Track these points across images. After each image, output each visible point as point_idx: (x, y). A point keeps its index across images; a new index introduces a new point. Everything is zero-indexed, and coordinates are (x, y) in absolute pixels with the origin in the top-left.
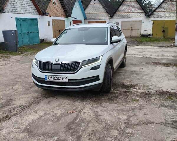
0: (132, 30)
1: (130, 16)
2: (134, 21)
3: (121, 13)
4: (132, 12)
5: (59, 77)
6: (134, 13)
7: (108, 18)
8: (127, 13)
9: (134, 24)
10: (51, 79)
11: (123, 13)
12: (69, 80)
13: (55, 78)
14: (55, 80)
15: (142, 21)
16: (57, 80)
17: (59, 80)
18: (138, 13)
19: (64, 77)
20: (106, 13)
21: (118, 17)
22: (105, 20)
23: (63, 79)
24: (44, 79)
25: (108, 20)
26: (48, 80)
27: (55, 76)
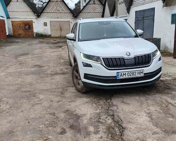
0: (61, 30)
1: (58, 16)
2: (62, 21)
3: (49, 13)
4: (59, 12)
5: (134, 72)
6: (61, 13)
7: (35, 17)
8: (55, 13)
9: (63, 25)
10: (124, 76)
11: (51, 13)
12: (144, 74)
13: (130, 74)
14: (129, 76)
15: (70, 22)
16: (132, 76)
17: (134, 76)
18: (65, 14)
19: (140, 71)
20: (31, 12)
21: (46, 17)
22: (32, 20)
23: (139, 74)
24: (116, 77)
25: (35, 19)
26: (121, 78)
27: (129, 72)
